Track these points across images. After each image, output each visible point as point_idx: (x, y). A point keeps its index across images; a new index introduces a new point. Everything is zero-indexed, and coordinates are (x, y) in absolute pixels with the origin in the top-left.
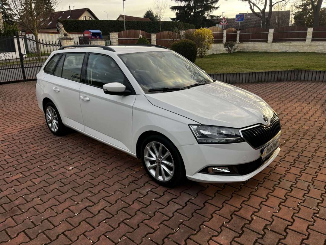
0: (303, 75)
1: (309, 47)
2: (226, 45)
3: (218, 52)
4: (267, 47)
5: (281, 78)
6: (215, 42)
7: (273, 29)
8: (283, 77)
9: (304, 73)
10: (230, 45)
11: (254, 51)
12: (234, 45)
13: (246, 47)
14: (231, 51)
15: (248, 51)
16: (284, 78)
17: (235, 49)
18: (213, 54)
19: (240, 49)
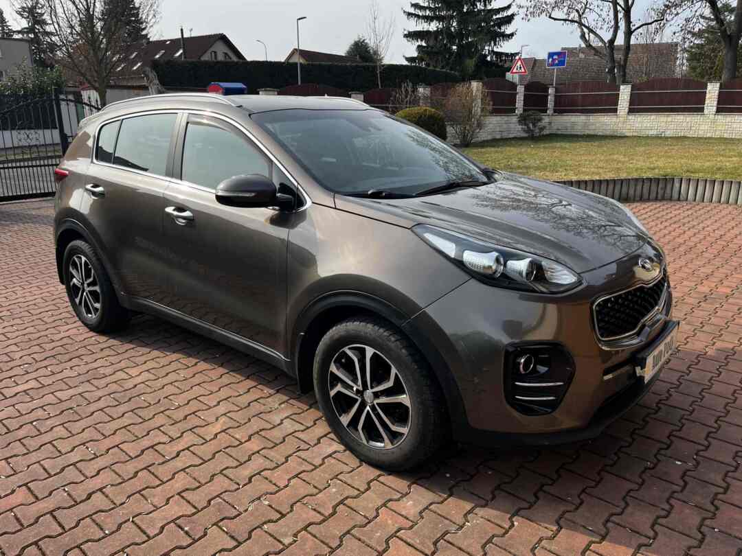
1: (710, 125)
2: (523, 119)
3: (505, 135)
4: (615, 124)
6: (496, 112)
7: (630, 86)
10: (531, 119)
11: (587, 132)
12: (540, 120)
13: (569, 125)
14: (534, 131)
15: (573, 132)
16: (635, 194)
18: (494, 139)
19: (555, 128)
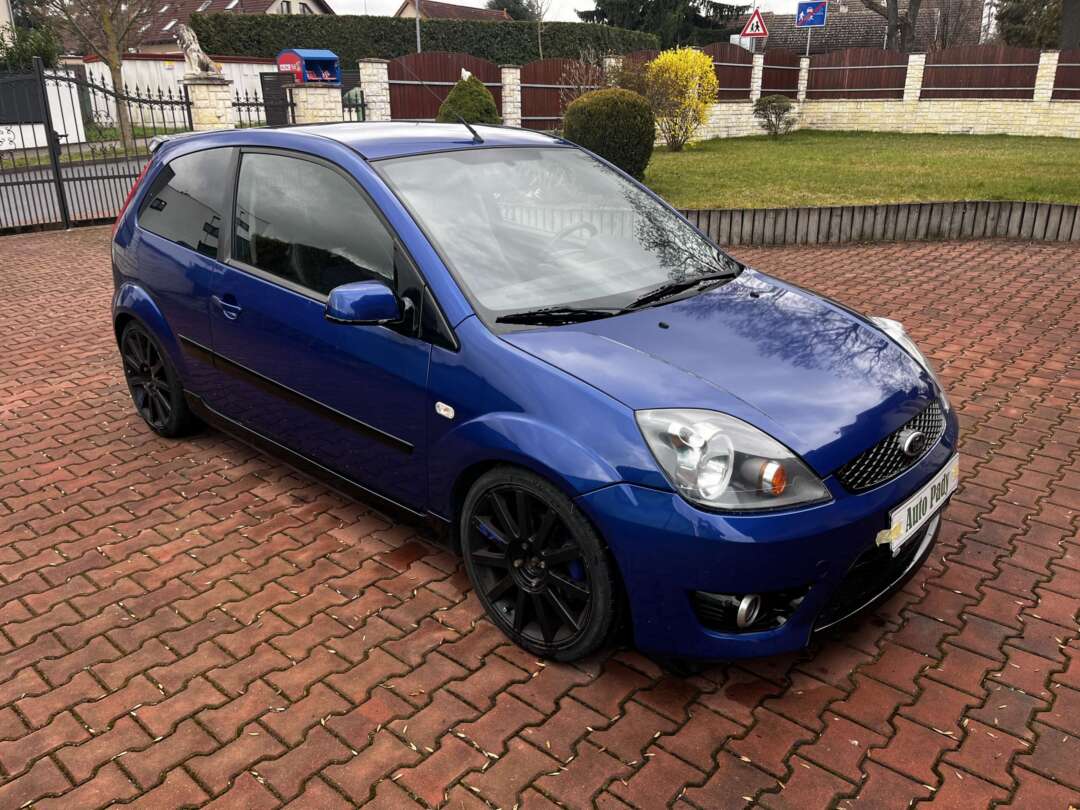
0: (1016, 216)
1: (1041, 118)
3: (734, 133)
4: (900, 115)
5: (939, 227)
6: (723, 97)
7: (924, 56)
8: (946, 225)
9: (1020, 213)
10: (774, 108)
11: (856, 128)
13: (829, 116)
14: (776, 127)
15: (834, 128)
16: (950, 229)
17: (789, 123)
18: (716, 140)
19: (809, 120)
